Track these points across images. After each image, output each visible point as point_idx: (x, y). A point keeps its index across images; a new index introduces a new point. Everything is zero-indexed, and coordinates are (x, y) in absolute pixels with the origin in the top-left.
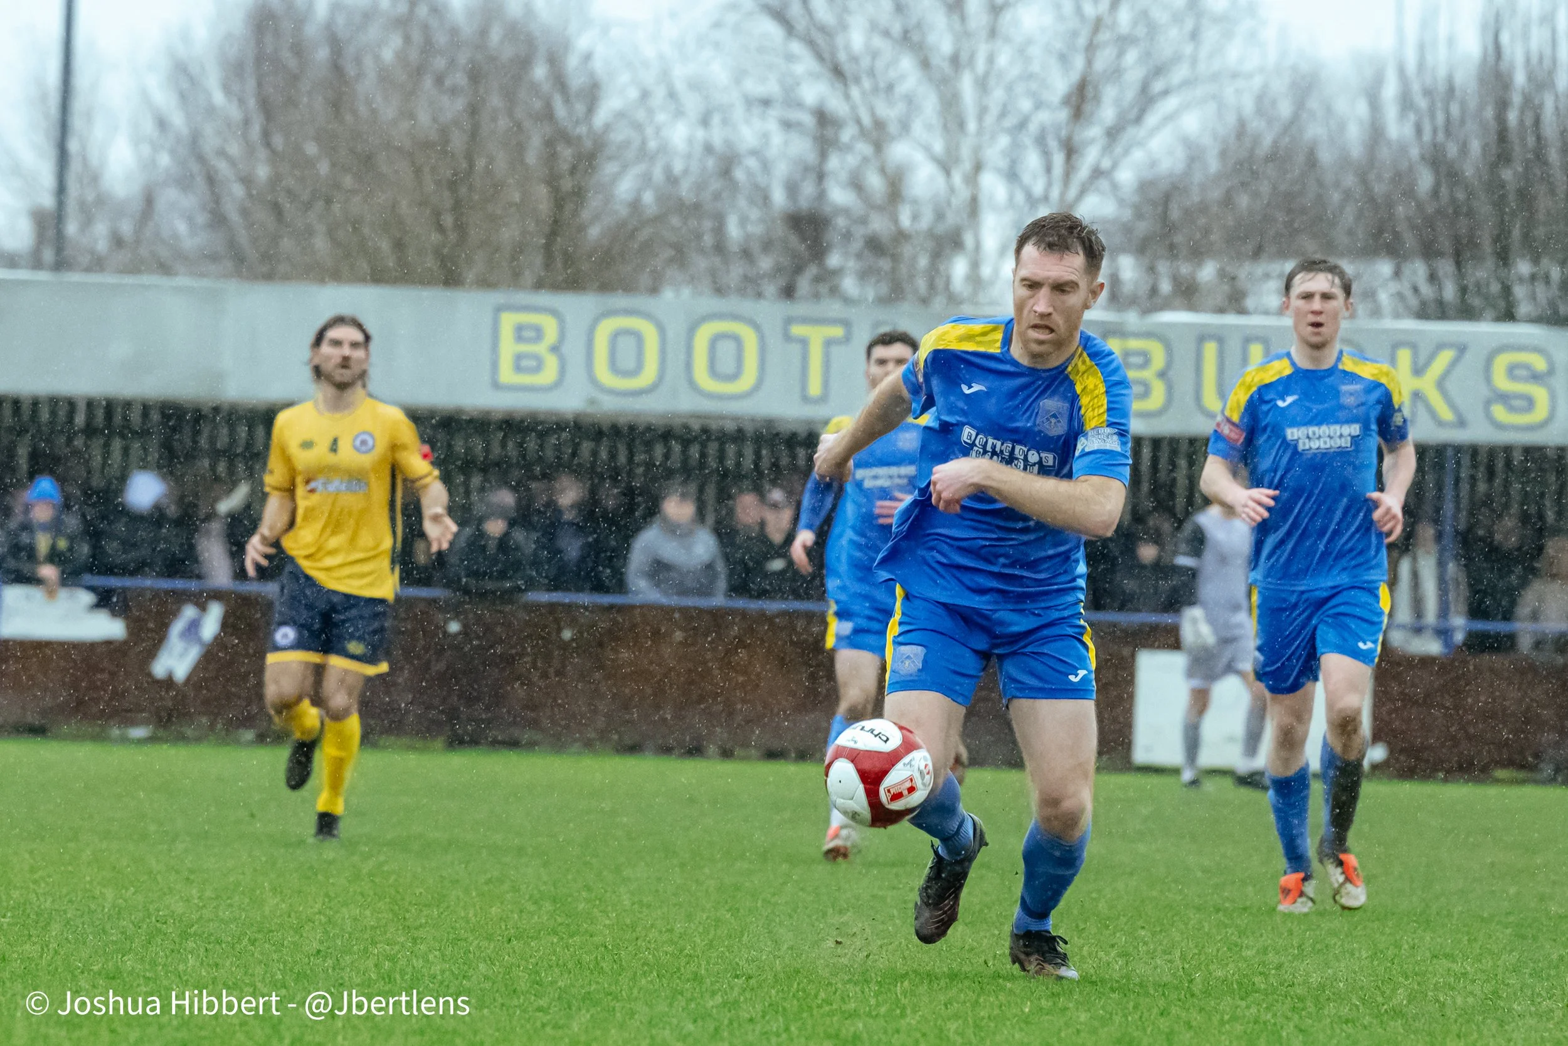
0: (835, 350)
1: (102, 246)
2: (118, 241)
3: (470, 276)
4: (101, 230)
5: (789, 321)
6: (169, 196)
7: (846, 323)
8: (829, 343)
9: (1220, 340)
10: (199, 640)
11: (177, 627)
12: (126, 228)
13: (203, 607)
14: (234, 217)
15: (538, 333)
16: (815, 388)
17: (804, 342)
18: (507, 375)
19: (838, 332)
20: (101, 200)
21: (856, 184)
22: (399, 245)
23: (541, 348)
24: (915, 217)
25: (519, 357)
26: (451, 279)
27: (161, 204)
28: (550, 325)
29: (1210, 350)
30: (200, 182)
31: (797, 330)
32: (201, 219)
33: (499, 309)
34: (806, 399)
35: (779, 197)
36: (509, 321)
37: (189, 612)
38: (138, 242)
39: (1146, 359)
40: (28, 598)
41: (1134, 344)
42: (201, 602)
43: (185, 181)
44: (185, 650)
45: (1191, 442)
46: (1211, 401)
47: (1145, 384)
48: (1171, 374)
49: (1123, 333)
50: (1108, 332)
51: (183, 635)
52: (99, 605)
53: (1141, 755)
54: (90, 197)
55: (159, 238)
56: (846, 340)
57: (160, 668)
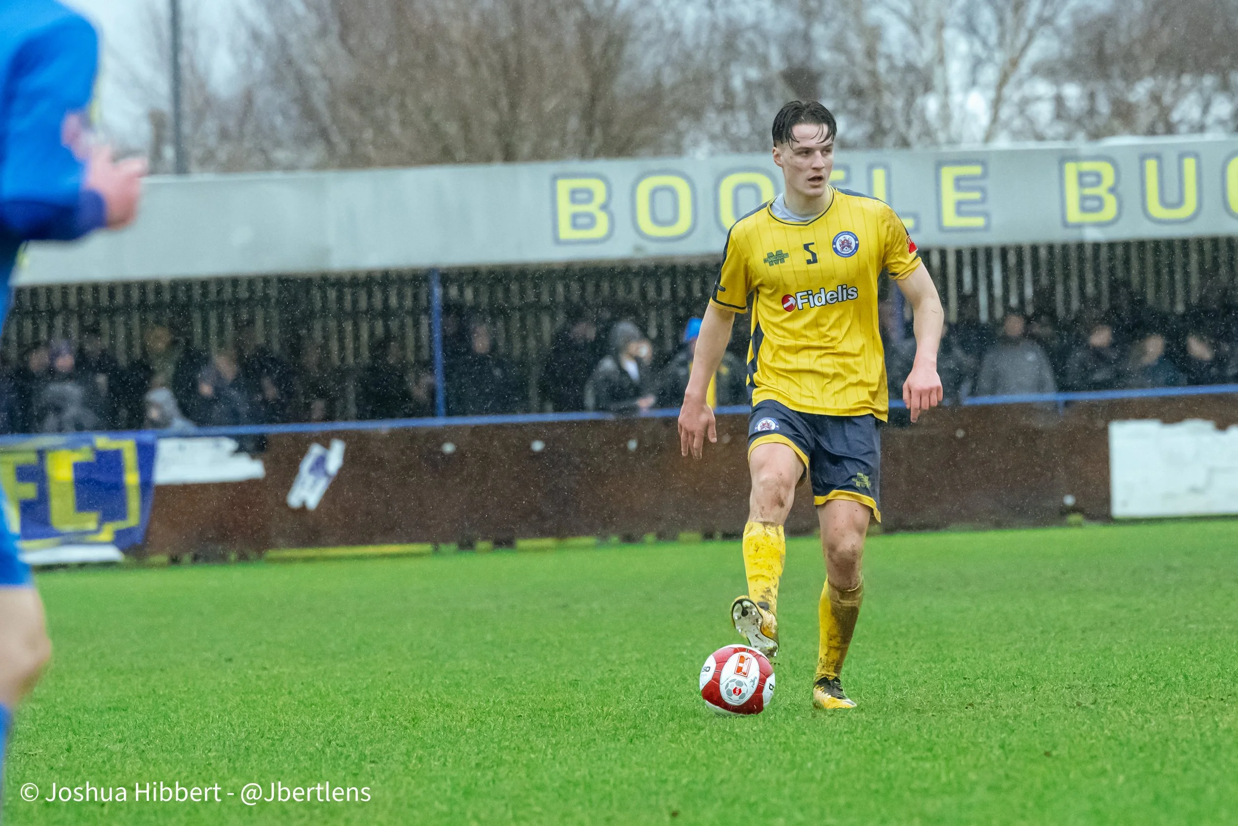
1: (212, 139)
2: (224, 134)
3: (525, 148)
4: (211, 125)
6: (264, 96)
7: (846, 167)
9: (1158, 157)
10: (326, 474)
11: (307, 464)
12: (231, 124)
13: (327, 446)
14: (321, 108)
15: (589, 195)
18: (566, 232)
20: (208, 102)
21: (839, 46)
22: (465, 125)
23: (592, 208)
24: (890, 68)
25: (575, 217)
26: (509, 156)
27: (259, 102)
28: (598, 188)
29: (1151, 165)
30: (290, 81)
32: (294, 111)
33: (555, 178)
36: (564, 187)
37: (316, 450)
38: (241, 134)
39: (1098, 177)
40: (181, 448)
41: (1087, 166)
42: (325, 441)
43: (278, 81)
44: (315, 483)
45: (1142, 244)
46: (1156, 209)
47: (1099, 199)
48: (1120, 189)
49: (1075, 157)
50: (1064, 158)
51: (312, 470)
52: (240, 450)
53: (1119, 509)
54: (199, 101)
55: (260, 131)
56: (847, 181)
57: (294, 499)
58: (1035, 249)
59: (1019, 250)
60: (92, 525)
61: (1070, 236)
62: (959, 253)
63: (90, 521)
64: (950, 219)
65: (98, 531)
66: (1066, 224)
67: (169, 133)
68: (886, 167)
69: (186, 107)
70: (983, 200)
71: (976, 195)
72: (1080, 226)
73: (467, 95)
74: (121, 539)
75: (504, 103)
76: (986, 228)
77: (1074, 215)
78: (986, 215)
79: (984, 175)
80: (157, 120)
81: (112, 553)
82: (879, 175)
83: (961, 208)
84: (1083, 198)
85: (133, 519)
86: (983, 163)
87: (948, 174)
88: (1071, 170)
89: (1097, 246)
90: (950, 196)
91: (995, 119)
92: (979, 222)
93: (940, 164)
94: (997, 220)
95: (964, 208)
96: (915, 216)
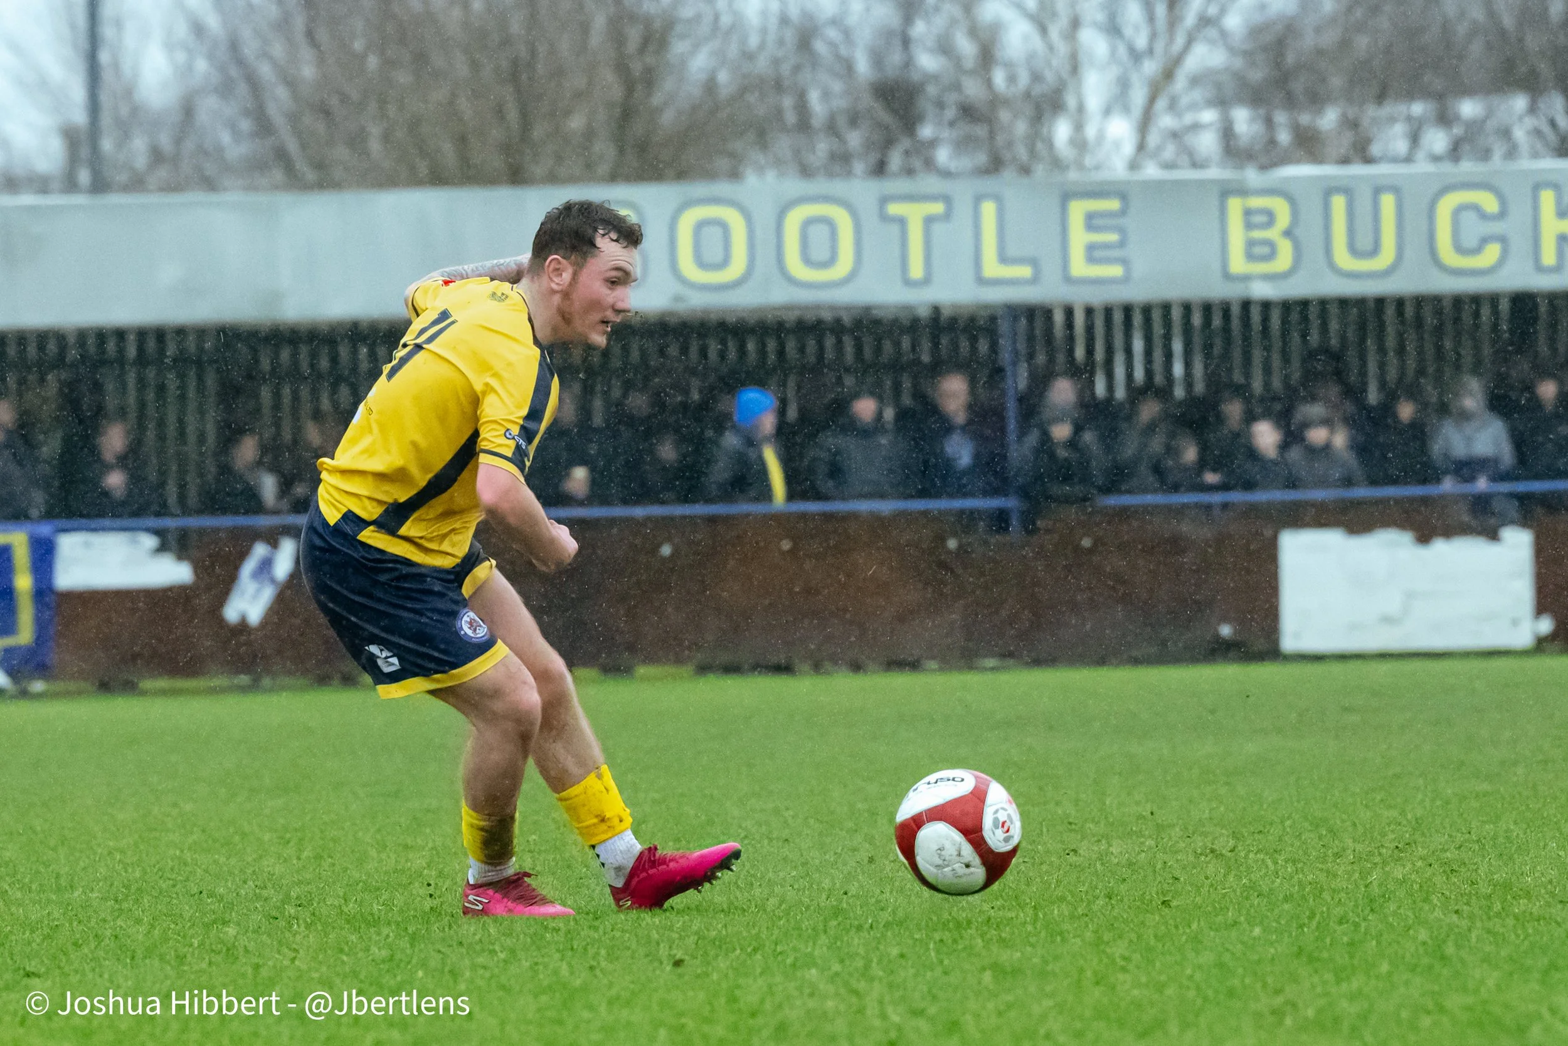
0: (938, 228)
1: (141, 161)
2: (157, 156)
3: (539, 172)
4: (139, 146)
5: (884, 200)
6: (209, 107)
7: (947, 199)
8: (929, 221)
9: (1348, 192)
10: (273, 581)
11: (248, 567)
12: (165, 141)
13: (274, 544)
14: (278, 119)
16: (916, 271)
17: (902, 222)
19: (938, 208)
20: (135, 112)
21: (945, 48)
22: (462, 141)
24: (1010, 80)
29: (1339, 203)
30: (241, 87)
31: (894, 209)
32: (246, 125)
34: (907, 282)
35: (863, 67)
37: (260, 550)
38: (177, 156)
39: (1270, 217)
40: (87, 545)
41: (1256, 202)
42: (273, 539)
43: (225, 88)
44: (258, 591)
45: (1324, 303)
46: (1343, 258)
47: (1271, 244)
48: (1298, 232)
49: (1243, 191)
50: (1226, 191)
51: (255, 575)
52: (162, 548)
53: (1289, 642)
54: (124, 111)
55: (202, 150)
56: (947, 216)
57: (232, 612)
58: (1187, 308)
59: (1166, 307)
61: (1231, 292)
62: (1089, 311)
64: (1079, 267)
66: (1227, 276)
67: (84, 154)
68: (998, 199)
69: (106, 120)
70: (1122, 244)
71: (1113, 237)
72: (1246, 278)
74: (10, 661)
75: (513, 114)
76: (1126, 279)
77: (1238, 264)
78: (1124, 262)
79: (1123, 212)
80: (70, 136)
82: (989, 209)
83: (1092, 253)
84: (1250, 244)
85: (25, 634)
86: (1123, 197)
87: (1078, 210)
88: (1235, 205)
89: (1266, 305)
90: (1079, 238)
91: (1141, 147)
92: (1116, 271)
93: (1067, 196)
94: (1139, 268)
95: (1098, 254)
96: (1034, 262)
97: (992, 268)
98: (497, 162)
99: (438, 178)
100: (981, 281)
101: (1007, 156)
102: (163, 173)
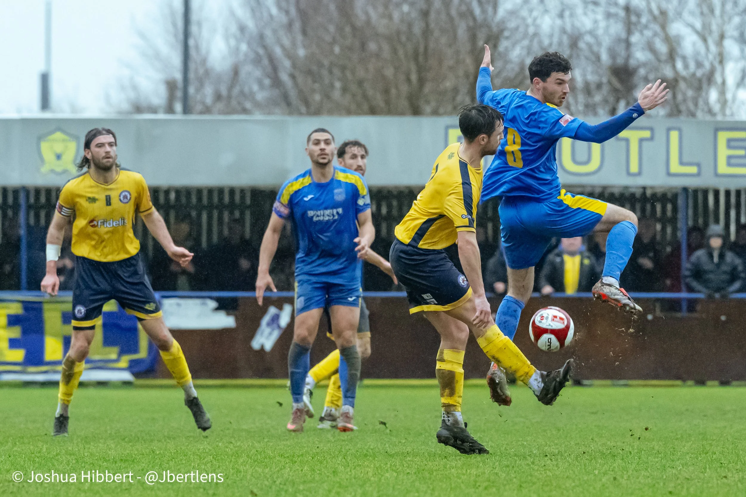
0: (645, 144)
1: (209, 100)
2: (218, 97)
3: (428, 109)
4: (209, 91)
6: (247, 69)
7: (651, 129)
8: (641, 140)
10: (279, 327)
11: (266, 319)
12: (223, 89)
13: (280, 308)
14: (284, 77)
16: (634, 168)
17: (627, 141)
19: (647, 134)
20: (207, 73)
21: (650, 48)
22: (386, 91)
24: (686, 66)
26: (416, 111)
27: (243, 74)
30: (266, 62)
32: (267, 82)
33: (447, 128)
34: (629, 174)
35: (605, 57)
36: (453, 134)
37: (272, 310)
38: (229, 97)
40: (178, 305)
42: (280, 304)
43: (257, 61)
44: (270, 334)
51: (268, 324)
54: (201, 71)
55: (242, 93)
56: (652, 138)
57: (256, 344)
60: (114, 356)
62: (728, 192)
63: (112, 353)
64: (723, 168)
65: (117, 361)
67: (179, 94)
68: (680, 130)
69: (192, 76)
71: (742, 152)
73: (389, 72)
74: (133, 367)
75: (414, 77)
80: (171, 86)
81: (127, 376)
82: (674, 135)
83: (730, 161)
85: (143, 353)
87: (723, 137)
90: (723, 152)
92: (743, 171)
93: (717, 129)
95: (733, 161)
96: (698, 165)
97: (675, 167)
98: (404, 103)
99: (373, 111)
100: (669, 174)
101: (683, 108)
102: (220, 106)
